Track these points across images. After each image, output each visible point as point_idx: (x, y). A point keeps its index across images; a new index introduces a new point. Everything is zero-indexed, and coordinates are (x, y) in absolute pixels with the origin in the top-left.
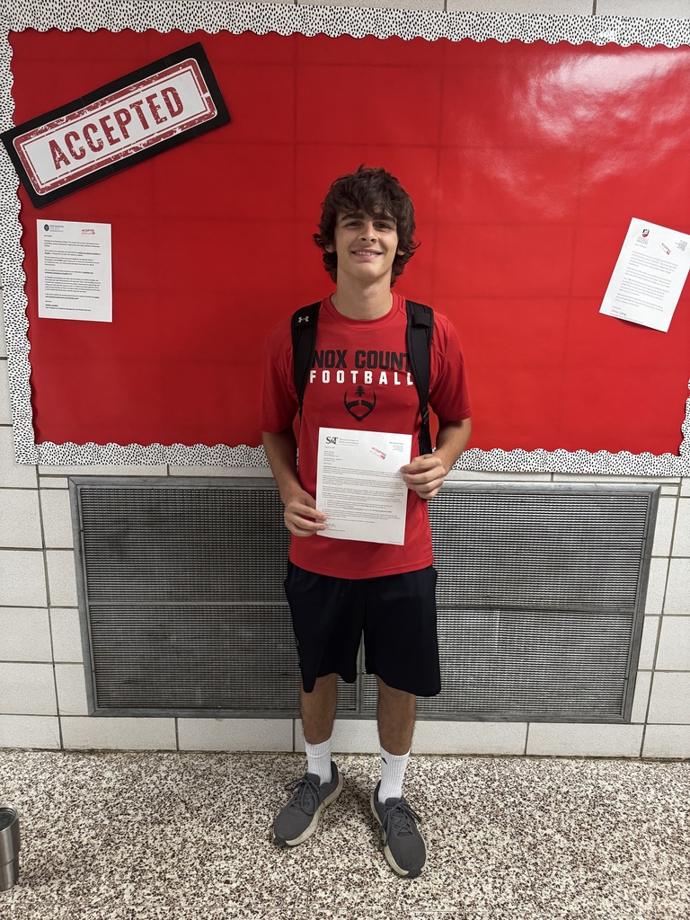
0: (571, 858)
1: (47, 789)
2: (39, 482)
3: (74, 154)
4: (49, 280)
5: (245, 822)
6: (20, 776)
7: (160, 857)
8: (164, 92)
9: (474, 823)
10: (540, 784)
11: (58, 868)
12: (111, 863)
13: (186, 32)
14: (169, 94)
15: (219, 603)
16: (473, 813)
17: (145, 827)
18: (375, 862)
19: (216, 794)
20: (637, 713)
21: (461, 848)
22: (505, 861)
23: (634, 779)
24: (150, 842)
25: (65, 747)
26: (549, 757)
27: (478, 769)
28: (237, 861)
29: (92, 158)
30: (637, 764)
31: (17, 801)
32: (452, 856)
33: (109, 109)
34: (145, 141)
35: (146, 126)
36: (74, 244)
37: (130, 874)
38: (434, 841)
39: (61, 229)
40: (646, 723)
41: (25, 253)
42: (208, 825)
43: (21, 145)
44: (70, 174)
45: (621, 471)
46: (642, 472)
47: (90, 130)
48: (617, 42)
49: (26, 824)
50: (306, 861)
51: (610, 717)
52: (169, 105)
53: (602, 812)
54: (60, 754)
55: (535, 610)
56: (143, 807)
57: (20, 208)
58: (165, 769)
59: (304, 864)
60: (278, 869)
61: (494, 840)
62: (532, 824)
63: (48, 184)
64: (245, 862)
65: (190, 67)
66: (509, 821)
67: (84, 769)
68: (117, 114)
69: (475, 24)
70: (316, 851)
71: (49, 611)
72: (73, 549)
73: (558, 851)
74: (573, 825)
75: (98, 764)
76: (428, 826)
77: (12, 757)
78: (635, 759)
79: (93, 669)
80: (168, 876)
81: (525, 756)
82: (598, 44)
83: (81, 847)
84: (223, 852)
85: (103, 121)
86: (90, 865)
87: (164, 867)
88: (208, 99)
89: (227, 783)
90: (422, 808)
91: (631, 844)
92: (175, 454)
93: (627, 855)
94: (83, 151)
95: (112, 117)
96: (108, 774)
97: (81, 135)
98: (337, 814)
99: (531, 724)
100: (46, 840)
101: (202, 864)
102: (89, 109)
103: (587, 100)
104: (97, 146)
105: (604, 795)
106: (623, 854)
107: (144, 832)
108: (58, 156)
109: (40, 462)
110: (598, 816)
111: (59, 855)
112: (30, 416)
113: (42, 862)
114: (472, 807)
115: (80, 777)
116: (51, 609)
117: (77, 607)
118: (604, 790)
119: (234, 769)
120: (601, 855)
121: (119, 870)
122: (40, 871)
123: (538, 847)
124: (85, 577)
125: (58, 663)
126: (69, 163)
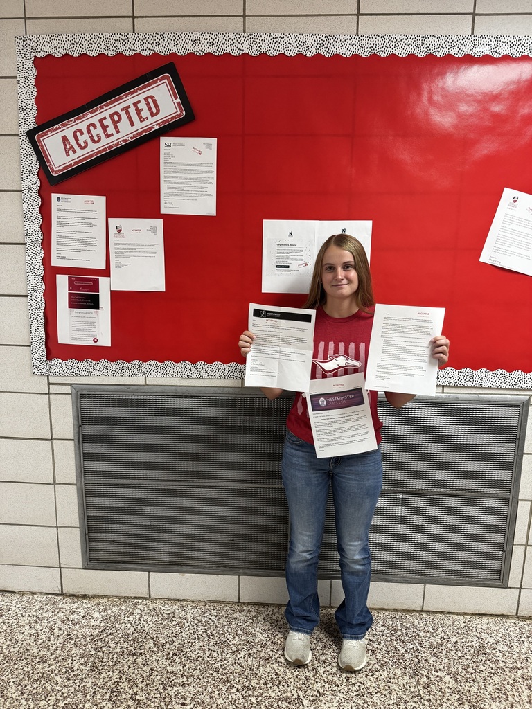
0: (458, 696)
1: (49, 625)
2: (49, 389)
3: (79, 145)
4: (59, 238)
5: (199, 657)
6: (30, 614)
7: (133, 682)
8: (146, 99)
9: (380, 664)
10: (434, 635)
11: (55, 687)
12: (94, 685)
13: (163, 54)
14: (150, 100)
16: (379, 656)
17: (122, 658)
18: (300, 693)
19: (177, 633)
20: (514, 579)
21: (369, 685)
22: (404, 696)
23: (511, 633)
24: (126, 669)
25: (64, 592)
26: (442, 613)
27: (384, 620)
28: (191, 688)
29: (93, 148)
30: (514, 621)
31: (26, 633)
32: (362, 690)
33: (105, 112)
34: (131, 135)
35: (132, 124)
36: (78, 211)
37: (109, 694)
39: (69, 200)
40: (521, 588)
41: (43, 218)
42: (171, 658)
43: (41, 139)
44: (76, 160)
45: (498, 385)
46: (515, 386)
47: (91, 128)
48: (491, 54)
49: (32, 652)
50: (245, 690)
51: (491, 582)
52: (150, 108)
53: (484, 659)
54: (61, 597)
55: (431, 495)
56: (122, 641)
57: (39, 185)
58: (139, 612)
59: (244, 692)
60: (223, 696)
61: (396, 679)
62: (427, 667)
63: (61, 168)
64: (198, 689)
65: (166, 80)
66: (408, 664)
67: (78, 610)
68: (111, 116)
69: (380, 44)
70: (254, 682)
72: (73, 440)
73: (447, 690)
74: (461, 670)
75: (89, 606)
77: (25, 599)
78: (512, 617)
79: (87, 532)
80: (138, 697)
81: (422, 611)
82: (476, 56)
83: (72, 671)
84: (181, 680)
85: (101, 121)
86: (79, 686)
87: (135, 690)
88: (178, 103)
89: (187, 625)
91: (508, 687)
92: (151, 368)
93: (504, 696)
94: (86, 143)
95: (108, 118)
96: (96, 615)
97: (85, 131)
98: (271, 653)
99: (427, 586)
100: (47, 665)
101: (165, 689)
102: (91, 112)
103: (468, 98)
104: (96, 139)
105: (486, 645)
106: (501, 695)
107: (121, 661)
108: (68, 147)
109: (51, 374)
110: (481, 662)
111: (56, 677)
112: (44, 339)
113: (43, 682)
114: (379, 651)
115: (75, 616)
116: (56, 486)
117: (76, 485)
118: (486, 642)
119: (192, 613)
120: (483, 695)
121: (100, 691)
122: (41, 689)
123: (432, 686)
124: (82, 461)
125: (60, 527)
126: (76, 152)
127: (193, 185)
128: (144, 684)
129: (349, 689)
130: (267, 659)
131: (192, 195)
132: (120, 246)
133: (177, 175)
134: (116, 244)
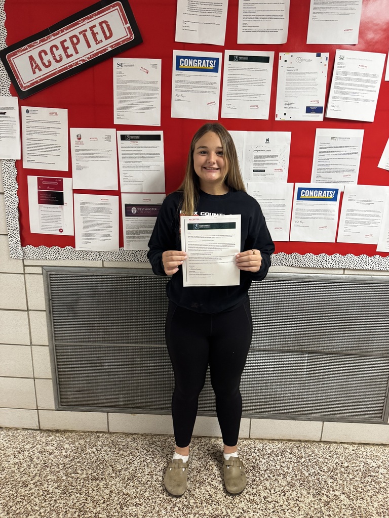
0: (351, 512)
1: (30, 455)
2: (24, 270)
3: (44, 64)
4: (29, 145)
5: (148, 481)
6: (14, 446)
7: (96, 502)
8: (101, 24)
9: (289, 486)
10: (331, 460)
11: (34, 508)
12: (66, 506)
14: (104, 25)
15: (134, 345)
16: (289, 479)
17: (87, 482)
18: (229, 511)
19: (131, 461)
22: (310, 512)
24: (90, 492)
25: (41, 428)
26: (335, 442)
27: (291, 449)
28: (143, 507)
29: (55, 67)
31: (11, 462)
32: (276, 508)
33: (66, 35)
34: (88, 56)
35: (89, 46)
36: (44, 122)
37: (77, 513)
38: (265, 498)
39: (36, 112)
42: (126, 482)
43: (11, 58)
44: (42, 77)
45: (387, 268)
47: (54, 49)
49: (16, 478)
50: (185, 509)
51: (375, 419)
52: (104, 32)
53: (370, 480)
54: (39, 432)
56: (87, 468)
58: (100, 443)
61: (303, 498)
62: (326, 488)
63: (29, 84)
64: (148, 508)
65: (117, 7)
66: (311, 485)
67: (52, 442)
68: (71, 38)
70: (192, 501)
71: (31, 348)
72: (45, 311)
73: (343, 507)
74: (352, 489)
75: (61, 439)
76: (261, 487)
77: (10, 433)
79: (58, 383)
81: (321, 441)
83: (48, 494)
84: (134, 501)
85: (62, 43)
86: (53, 506)
87: (98, 509)
88: (128, 28)
89: (138, 454)
90: (257, 475)
94: (50, 62)
95: (68, 40)
96: (66, 446)
97: (49, 52)
98: (205, 477)
99: (325, 423)
100: (27, 489)
101: (121, 508)
102: (54, 35)
103: (375, 28)
104: (58, 59)
105: (371, 469)
106: (385, 510)
107: (87, 485)
108: (34, 66)
109: (25, 258)
110: (367, 483)
111: (35, 499)
112: (18, 229)
113: (25, 503)
114: (289, 475)
115: (49, 448)
116: (32, 347)
117: (48, 346)
118: (371, 466)
119: (142, 445)
120: (371, 511)
121: (71, 510)
122: (23, 510)
123: (331, 503)
124: (53, 328)
125: (37, 378)
126: (41, 70)
127: (141, 100)
128: (105, 505)
129: (267, 507)
130: (202, 483)
131: (140, 108)
132: (80, 152)
133: (128, 91)
134: (77, 150)
